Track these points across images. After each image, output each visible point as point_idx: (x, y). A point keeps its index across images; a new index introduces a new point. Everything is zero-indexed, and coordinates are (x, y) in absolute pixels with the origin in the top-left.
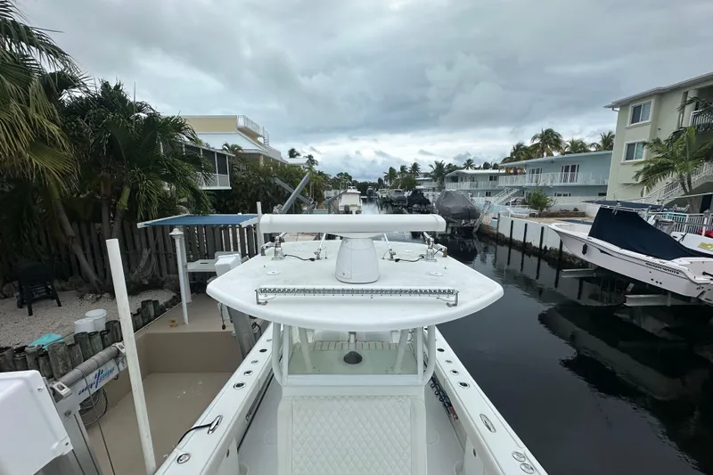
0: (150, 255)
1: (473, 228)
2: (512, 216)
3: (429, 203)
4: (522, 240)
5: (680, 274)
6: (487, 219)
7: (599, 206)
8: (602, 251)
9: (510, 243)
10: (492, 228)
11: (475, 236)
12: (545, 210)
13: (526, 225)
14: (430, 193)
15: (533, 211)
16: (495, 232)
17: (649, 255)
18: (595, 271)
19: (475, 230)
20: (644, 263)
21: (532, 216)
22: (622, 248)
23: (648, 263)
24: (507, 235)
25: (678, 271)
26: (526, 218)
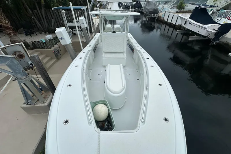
0: (54, 21)
1: (155, 18)
2: (170, 12)
3: (142, 7)
4: (170, 22)
5: (206, 29)
6: (161, 14)
7: (196, 6)
8: (190, 23)
9: (166, 23)
10: (162, 18)
11: (156, 21)
12: (182, 10)
13: (173, 15)
14: (143, 3)
15: (178, 10)
16: (163, 19)
17: (201, 24)
18: (186, 31)
19: (156, 18)
20: (198, 26)
21: (177, 12)
22: (196, 21)
23: (200, 26)
24: (166, 20)
25: (205, 28)
26: (175, 13)
